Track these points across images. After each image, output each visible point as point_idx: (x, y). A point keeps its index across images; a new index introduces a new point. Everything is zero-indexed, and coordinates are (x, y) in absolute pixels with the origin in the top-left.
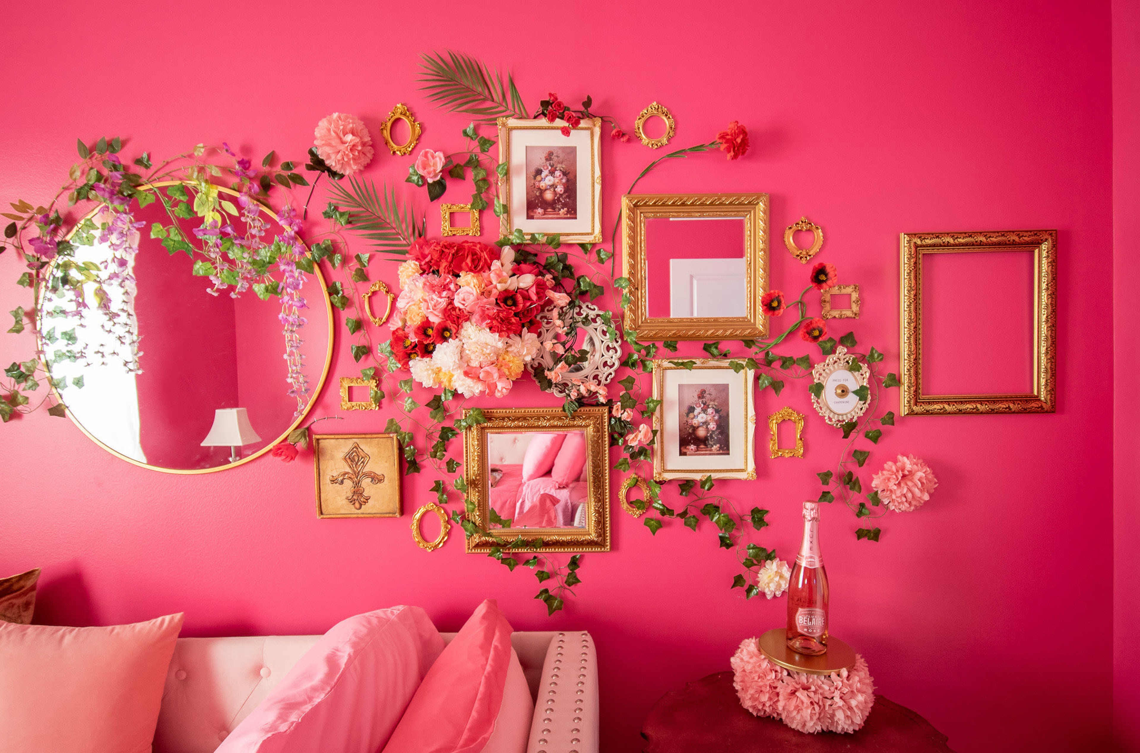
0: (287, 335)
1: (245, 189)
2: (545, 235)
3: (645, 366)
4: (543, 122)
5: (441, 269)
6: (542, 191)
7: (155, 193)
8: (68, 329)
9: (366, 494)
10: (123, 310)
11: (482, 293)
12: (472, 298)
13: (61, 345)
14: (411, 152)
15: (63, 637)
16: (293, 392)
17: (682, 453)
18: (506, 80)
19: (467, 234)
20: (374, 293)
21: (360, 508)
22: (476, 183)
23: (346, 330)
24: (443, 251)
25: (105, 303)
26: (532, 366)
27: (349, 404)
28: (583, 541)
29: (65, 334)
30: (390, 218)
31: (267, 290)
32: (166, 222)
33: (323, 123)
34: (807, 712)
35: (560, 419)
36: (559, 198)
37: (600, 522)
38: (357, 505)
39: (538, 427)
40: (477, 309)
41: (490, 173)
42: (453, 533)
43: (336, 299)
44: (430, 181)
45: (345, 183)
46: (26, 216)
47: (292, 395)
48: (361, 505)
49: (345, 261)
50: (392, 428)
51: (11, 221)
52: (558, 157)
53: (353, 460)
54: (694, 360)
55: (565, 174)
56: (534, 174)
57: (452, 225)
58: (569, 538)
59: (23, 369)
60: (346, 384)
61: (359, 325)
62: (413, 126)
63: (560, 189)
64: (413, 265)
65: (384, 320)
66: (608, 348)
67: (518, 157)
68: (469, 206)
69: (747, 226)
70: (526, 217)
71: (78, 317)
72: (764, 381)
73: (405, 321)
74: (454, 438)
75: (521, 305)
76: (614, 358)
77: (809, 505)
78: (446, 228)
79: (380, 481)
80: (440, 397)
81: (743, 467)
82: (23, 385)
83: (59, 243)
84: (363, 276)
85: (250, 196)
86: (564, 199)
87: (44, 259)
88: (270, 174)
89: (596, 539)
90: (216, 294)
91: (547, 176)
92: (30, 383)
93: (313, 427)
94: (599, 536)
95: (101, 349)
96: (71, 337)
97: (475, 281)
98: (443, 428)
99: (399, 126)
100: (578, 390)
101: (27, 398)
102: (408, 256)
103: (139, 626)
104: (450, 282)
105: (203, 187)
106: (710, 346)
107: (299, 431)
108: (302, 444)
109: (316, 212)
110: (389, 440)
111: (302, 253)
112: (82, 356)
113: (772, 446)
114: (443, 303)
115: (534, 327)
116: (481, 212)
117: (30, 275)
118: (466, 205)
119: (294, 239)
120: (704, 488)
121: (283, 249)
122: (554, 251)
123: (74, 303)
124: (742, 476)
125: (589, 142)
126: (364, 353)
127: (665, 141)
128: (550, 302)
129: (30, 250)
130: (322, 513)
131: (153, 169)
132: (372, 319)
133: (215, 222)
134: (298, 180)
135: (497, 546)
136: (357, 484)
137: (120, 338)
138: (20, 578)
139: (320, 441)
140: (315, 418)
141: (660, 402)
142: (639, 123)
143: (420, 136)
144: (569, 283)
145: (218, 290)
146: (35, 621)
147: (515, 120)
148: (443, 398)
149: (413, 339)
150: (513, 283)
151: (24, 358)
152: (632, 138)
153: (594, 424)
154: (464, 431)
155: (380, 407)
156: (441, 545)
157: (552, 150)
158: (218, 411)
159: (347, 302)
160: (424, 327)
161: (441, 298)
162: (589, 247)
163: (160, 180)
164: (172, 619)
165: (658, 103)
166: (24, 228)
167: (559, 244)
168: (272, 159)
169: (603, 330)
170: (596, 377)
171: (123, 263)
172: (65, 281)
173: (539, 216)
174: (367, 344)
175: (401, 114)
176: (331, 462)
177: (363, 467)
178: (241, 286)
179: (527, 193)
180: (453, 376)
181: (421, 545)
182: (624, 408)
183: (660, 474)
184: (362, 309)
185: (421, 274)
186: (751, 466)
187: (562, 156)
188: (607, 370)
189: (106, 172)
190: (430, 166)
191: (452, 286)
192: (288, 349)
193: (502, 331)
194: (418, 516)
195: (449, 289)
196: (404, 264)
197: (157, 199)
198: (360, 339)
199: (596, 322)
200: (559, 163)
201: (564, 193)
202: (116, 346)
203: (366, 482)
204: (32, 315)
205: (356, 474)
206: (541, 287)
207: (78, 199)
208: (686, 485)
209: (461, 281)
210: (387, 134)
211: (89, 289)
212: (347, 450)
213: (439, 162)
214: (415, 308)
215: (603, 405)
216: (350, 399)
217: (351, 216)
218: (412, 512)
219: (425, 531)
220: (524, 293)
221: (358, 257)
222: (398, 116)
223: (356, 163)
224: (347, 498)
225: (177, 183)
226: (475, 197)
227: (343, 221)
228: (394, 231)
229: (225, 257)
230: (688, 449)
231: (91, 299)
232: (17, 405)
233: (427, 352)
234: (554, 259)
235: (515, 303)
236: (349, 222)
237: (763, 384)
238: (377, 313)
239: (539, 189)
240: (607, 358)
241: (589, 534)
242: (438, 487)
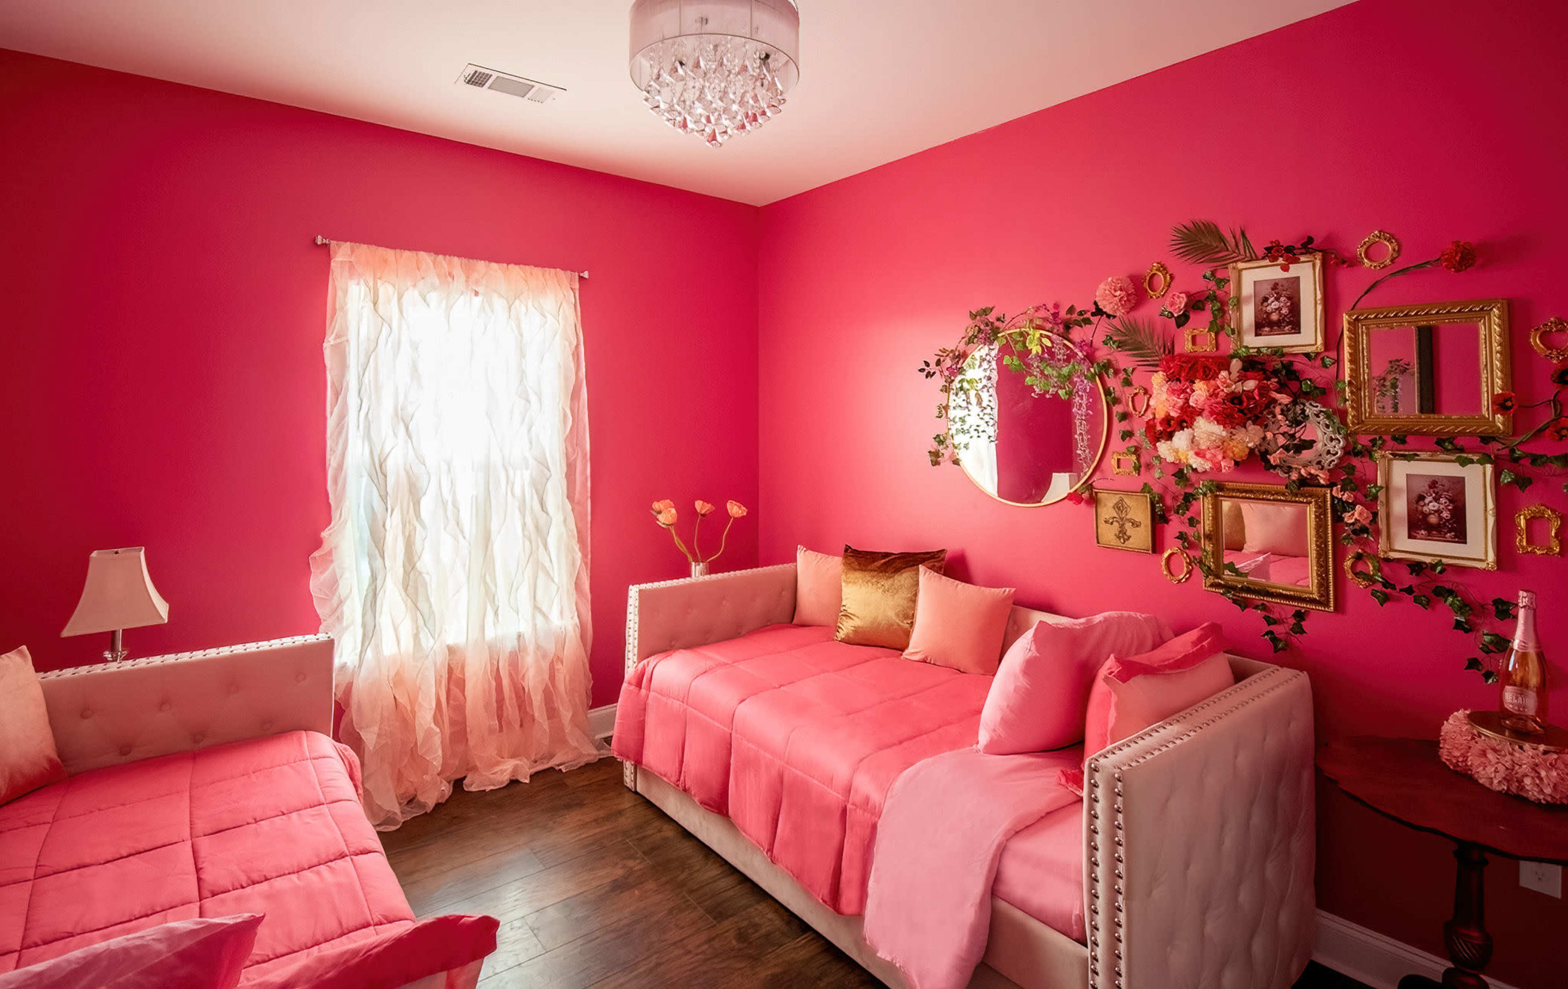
0: (1078, 423)
1: (1055, 331)
2: (1268, 348)
3: (1371, 456)
4: (1267, 262)
5: (1182, 379)
6: (1269, 314)
7: (1006, 338)
8: (962, 416)
9: (1128, 533)
10: (988, 406)
11: (1211, 396)
12: (1203, 399)
13: (958, 425)
14: (1163, 295)
15: (957, 585)
16: (1081, 460)
17: (1410, 536)
18: (1238, 234)
19: (1206, 351)
20: (1136, 394)
21: (1124, 543)
22: (1213, 313)
23: (1115, 419)
24: (1182, 366)
25: (980, 402)
26: (1259, 451)
27: (1118, 470)
28: (1306, 598)
29: (960, 418)
30: (1148, 343)
31: (1066, 393)
32: (1011, 354)
33: (1102, 286)
34: (1490, 770)
35: (1283, 495)
36: (1283, 318)
37: (1323, 584)
38: (1122, 540)
39: (1263, 499)
40: (1206, 407)
41: (1224, 304)
42: (1193, 572)
43: (1109, 398)
44: (1176, 315)
45: (1115, 322)
46: (945, 354)
47: (1080, 462)
48: (1125, 542)
49: (1116, 372)
50: (1146, 489)
51: (938, 357)
52: (1282, 286)
53: (1119, 508)
54: (1418, 453)
55: (1289, 298)
56: (1261, 301)
57: (1194, 343)
58: (1292, 593)
59: (942, 438)
60: (1116, 457)
61: (1125, 416)
62: (1165, 278)
63: (1284, 311)
64: (1161, 376)
65: (1142, 413)
66: (1332, 440)
67: (1247, 289)
68: (1207, 330)
69: (1482, 332)
70: (1254, 334)
71: (967, 410)
72: (1506, 478)
73: (1154, 414)
74: (1194, 502)
75: (1245, 404)
76: (1338, 448)
77: (1522, 594)
78: (1188, 347)
79: (1137, 526)
80: (1183, 470)
81: (1483, 558)
82: (941, 446)
83: (960, 368)
84: (1128, 383)
85: (1058, 335)
86: (1288, 318)
87: (953, 378)
88: (1070, 319)
89: (1317, 598)
90: (1036, 397)
91: (1273, 302)
92: (945, 446)
93: (1094, 484)
94: (1321, 596)
95: (978, 428)
96: (963, 420)
97: (1205, 387)
98: (1186, 493)
99: (1155, 277)
100: (1300, 473)
101: (943, 454)
102: (1158, 369)
103: (993, 590)
104: (1187, 388)
105: (1031, 332)
106: (1444, 441)
107: (1084, 486)
108: (1086, 495)
109: (1098, 341)
110: (1145, 498)
111: (1088, 370)
112: (968, 432)
113: (1521, 541)
114: (1180, 402)
115: (1257, 420)
116: (1217, 334)
117: (946, 386)
118: (1205, 329)
119: (1084, 359)
120: (1435, 571)
121: (1076, 367)
122: (1278, 359)
123: (965, 402)
124: (1481, 565)
125: (1312, 271)
126: (1128, 436)
127: (1388, 262)
128: (1275, 401)
129: (947, 373)
130: (1098, 543)
131: (1006, 323)
132: (1134, 412)
133: (1037, 353)
134: (1087, 321)
135: (1229, 588)
136: (1122, 526)
137: (987, 422)
138: (938, 552)
139: (1099, 494)
140: (1095, 478)
141: (1387, 487)
142: (1361, 251)
143: (1170, 284)
144: (1293, 385)
145: (1038, 394)
146: (944, 575)
147: (1243, 264)
148: (1185, 472)
149: (1159, 428)
150: (1238, 388)
151: (942, 432)
152: (1353, 262)
153: (1316, 501)
154: (1201, 496)
155: (1139, 474)
156: (1184, 580)
157: (1277, 281)
158: (1054, 474)
159: (1117, 401)
160: (1167, 420)
161: (1179, 398)
162: (1313, 355)
163: (1009, 329)
164: (1010, 591)
165: (1380, 232)
166: (944, 361)
167: (1283, 355)
168: (1071, 310)
169: (1326, 424)
170: (1319, 463)
171: (989, 378)
172: (961, 389)
173: (1265, 333)
174: (1128, 428)
175: (1156, 270)
176: (1105, 509)
177: (1127, 515)
178: (1052, 390)
179: (1256, 317)
180: (1188, 455)
181: (1168, 577)
182: (1343, 489)
183: (1386, 552)
184: (1128, 405)
185: (1167, 382)
186: (1491, 557)
187: (1286, 285)
188: (1330, 458)
189: (982, 327)
190: (1177, 304)
191: (1188, 390)
192: (1078, 433)
193: (1226, 423)
194: (1166, 555)
195: (1187, 393)
196: (1155, 374)
197: (1007, 341)
198: (1124, 426)
199: (1319, 417)
200: (1283, 290)
201: (1289, 313)
202: (983, 426)
203: (1128, 526)
204: (946, 408)
205: (1122, 519)
206: (1263, 390)
207: (969, 343)
208: (1416, 567)
209: (1195, 386)
210: (1146, 285)
211: (972, 393)
212: (1115, 502)
213: (1182, 301)
214: (1161, 406)
215: (1323, 486)
216: (1119, 467)
217: (1120, 343)
218: (1162, 552)
219: (1172, 568)
220: (1249, 394)
221: (1125, 370)
222: (1154, 272)
223: (1124, 308)
224: (1115, 535)
225: (1018, 330)
226: (1211, 323)
227: (1114, 346)
228: (1149, 351)
229: (1042, 372)
230: (1418, 533)
231: (973, 400)
232: (939, 457)
233: (1169, 436)
234: (1279, 366)
235: (1241, 402)
236: (1118, 347)
237: (1504, 479)
238: (1137, 409)
239: (1266, 312)
240: (1330, 446)
241: (1312, 594)
242: (1182, 536)
